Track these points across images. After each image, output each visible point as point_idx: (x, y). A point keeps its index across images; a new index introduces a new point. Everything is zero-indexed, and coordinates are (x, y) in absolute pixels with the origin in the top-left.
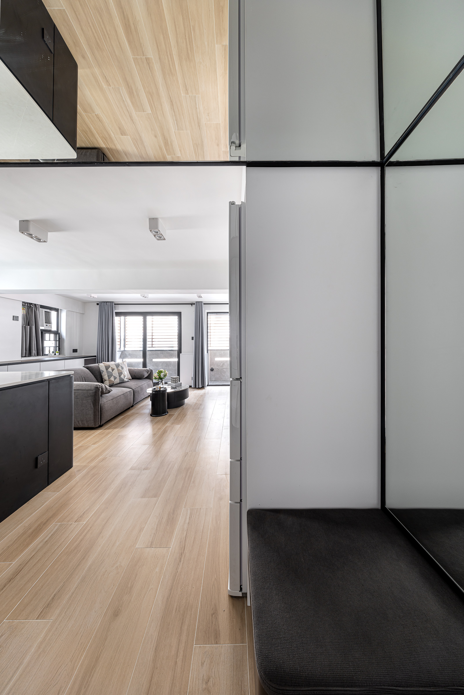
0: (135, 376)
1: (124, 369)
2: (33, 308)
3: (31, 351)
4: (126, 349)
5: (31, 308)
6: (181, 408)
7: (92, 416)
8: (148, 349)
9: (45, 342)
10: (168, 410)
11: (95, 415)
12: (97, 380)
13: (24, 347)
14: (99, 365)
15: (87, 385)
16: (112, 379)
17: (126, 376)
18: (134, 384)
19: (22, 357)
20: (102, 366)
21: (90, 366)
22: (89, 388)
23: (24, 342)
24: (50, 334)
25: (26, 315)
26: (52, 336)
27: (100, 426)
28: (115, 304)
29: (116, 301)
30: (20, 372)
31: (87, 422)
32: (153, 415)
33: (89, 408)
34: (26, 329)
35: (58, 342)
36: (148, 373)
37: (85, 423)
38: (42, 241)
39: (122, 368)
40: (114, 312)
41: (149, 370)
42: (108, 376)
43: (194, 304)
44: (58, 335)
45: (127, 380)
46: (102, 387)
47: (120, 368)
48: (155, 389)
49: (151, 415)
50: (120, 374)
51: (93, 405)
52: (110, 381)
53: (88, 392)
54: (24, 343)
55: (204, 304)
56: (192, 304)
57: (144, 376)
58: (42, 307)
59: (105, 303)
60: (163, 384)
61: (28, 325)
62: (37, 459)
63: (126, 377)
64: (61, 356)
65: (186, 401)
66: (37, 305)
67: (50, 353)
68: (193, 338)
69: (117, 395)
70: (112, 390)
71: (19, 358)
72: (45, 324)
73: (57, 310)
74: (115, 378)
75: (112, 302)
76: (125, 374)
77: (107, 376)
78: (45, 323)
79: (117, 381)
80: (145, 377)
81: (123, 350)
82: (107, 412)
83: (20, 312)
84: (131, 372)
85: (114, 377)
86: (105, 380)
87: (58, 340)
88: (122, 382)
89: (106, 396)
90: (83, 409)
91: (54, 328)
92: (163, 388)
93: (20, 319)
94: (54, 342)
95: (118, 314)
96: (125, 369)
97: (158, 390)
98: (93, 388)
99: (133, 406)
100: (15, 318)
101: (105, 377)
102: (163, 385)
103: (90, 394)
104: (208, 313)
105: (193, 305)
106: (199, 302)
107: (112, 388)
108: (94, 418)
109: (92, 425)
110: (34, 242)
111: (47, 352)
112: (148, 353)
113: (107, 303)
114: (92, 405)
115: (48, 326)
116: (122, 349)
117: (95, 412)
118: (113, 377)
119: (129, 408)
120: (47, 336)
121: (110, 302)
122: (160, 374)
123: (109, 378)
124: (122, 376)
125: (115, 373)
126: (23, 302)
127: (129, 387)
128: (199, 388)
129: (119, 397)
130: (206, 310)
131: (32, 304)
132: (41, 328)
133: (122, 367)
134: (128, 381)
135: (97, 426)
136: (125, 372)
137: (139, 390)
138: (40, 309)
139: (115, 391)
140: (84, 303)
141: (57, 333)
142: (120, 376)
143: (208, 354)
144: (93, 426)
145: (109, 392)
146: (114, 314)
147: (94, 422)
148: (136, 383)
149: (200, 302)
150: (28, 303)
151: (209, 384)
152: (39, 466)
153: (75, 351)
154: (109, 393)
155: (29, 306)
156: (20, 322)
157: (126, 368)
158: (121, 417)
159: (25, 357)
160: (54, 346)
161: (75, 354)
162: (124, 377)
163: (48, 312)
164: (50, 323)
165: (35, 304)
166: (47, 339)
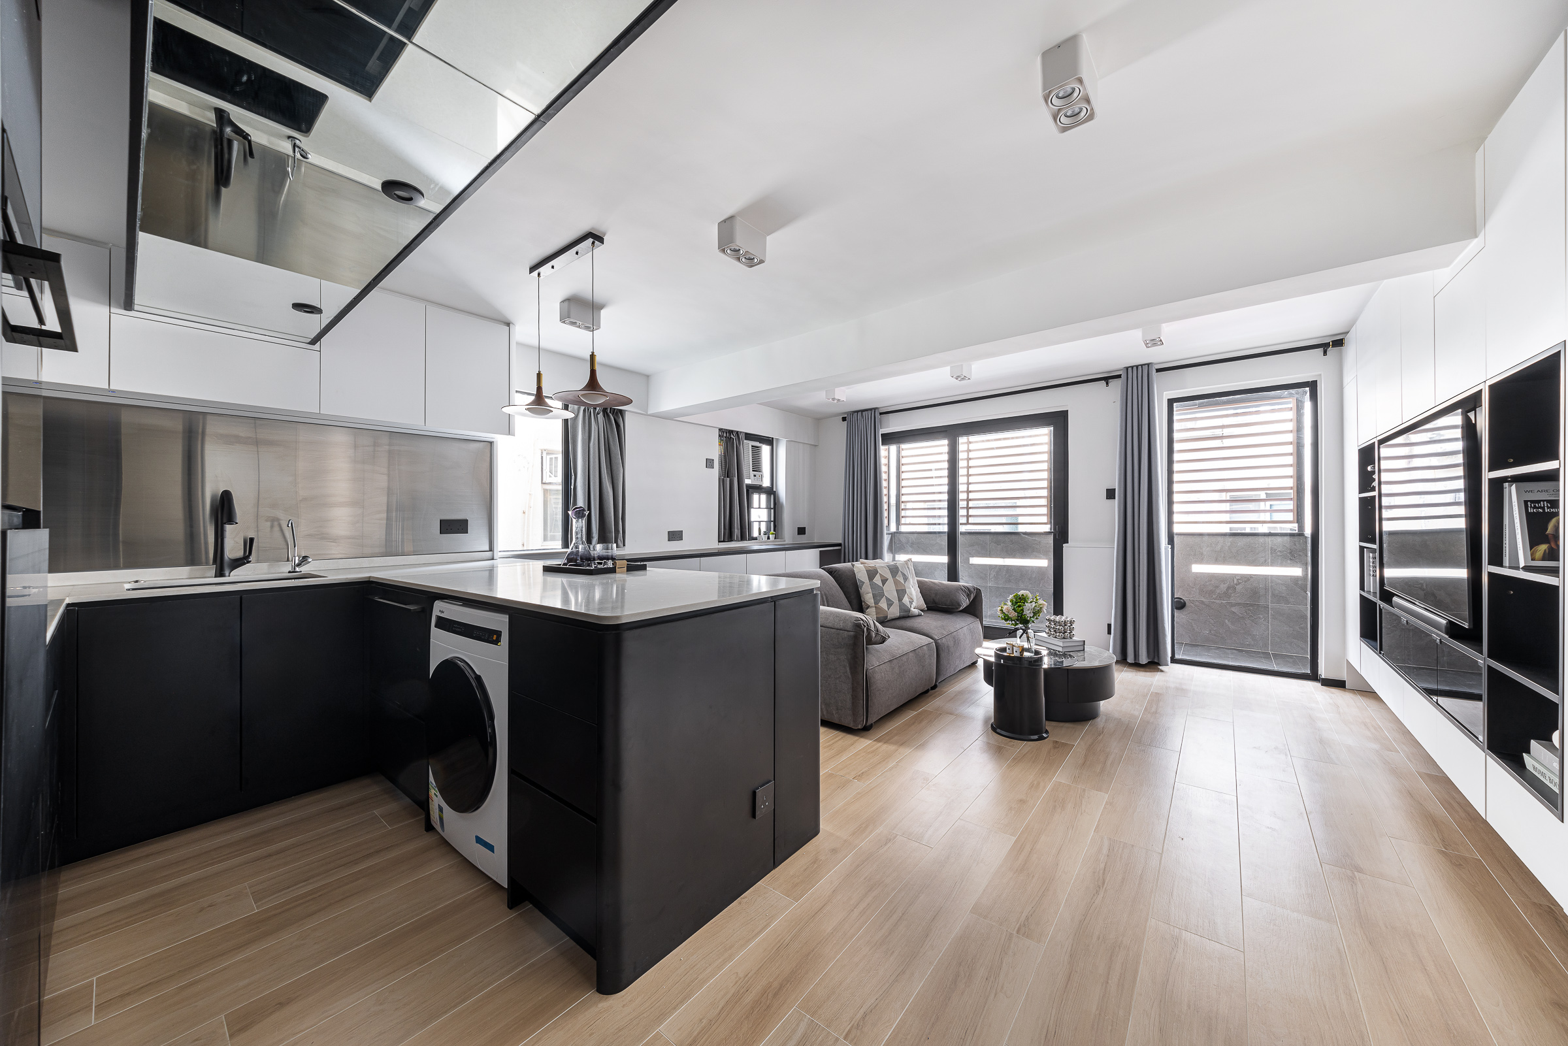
0: (934, 602)
1: (909, 580)
2: (735, 439)
3: (733, 530)
4: (903, 529)
5: (732, 439)
6: (1088, 726)
7: (848, 697)
8: (962, 529)
9: (752, 511)
10: (1048, 725)
11: (854, 698)
12: (850, 602)
13: (722, 521)
14: (853, 565)
15: (837, 616)
16: (883, 604)
17: (915, 601)
18: (935, 624)
19: (719, 542)
20: (860, 568)
21: (834, 567)
22: (841, 625)
23: (721, 511)
24: (760, 493)
25: (725, 456)
26: (764, 497)
27: (865, 730)
28: (881, 414)
29: (883, 405)
30: (716, 574)
31: (837, 710)
32: (998, 730)
33: (841, 676)
34: (725, 482)
35: (772, 511)
36: (968, 596)
37: (834, 712)
38: (756, 260)
39: (906, 579)
40: (878, 433)
41: (972, 590)
42: (874, 596)
43: (1119, 376)
44: (772, 496)
45: (916, 611)
46: (867, 625)
47: (900, 578)
48: (1004, 650)
49: (994, 729)
50: (901, 593)
51: (851, 669)
52: (878, 609)
53: (838, 634)
54: (721, 514)
55: (1158, 370)
56: (1106, 380)
57: (960, 606)
58: (749, 437)
59: (860, 414)
60: (1028, 638)
61: (728, 476)
62: (754, 793)
63: (914, 604)
64: (779, 542)
65: (1104, 705)
66: (741, 432)
67: (760, 534)
68: (1110, 494)
69: (900, 652)
70: (889, 637)
71: (713, 544)
72: (752, 473)
73: (769, 441)
74: (890, 603)
75: (875, 409)
76: (911, 594)
77: (871, 595)
78: (753, 471)
79: (894, 612)
80: (961, 608)
81: (895, 530)
82: (880, 694)
83: (715, 451)
84: (925, 590)
85: (888, 600)
86: (868, 607)
87: (772, 507)
88: (906, 615)
89: (877, 651)
90: (829, 676)
91: (766, 483)
92: (1028, 650)
93: (716, 464)
94: (765, 511)
95: (889, 439)
96: (911, 580)
97: (1015, 654)
98: (849, 626)
99: (934, 687)
100: (709, 463)
101: (868, 598)
102: (1028, 640)
103: (842, 639)
104: (1171, 402)
105: (1112, 383)
106: (1137, 366)
107: (889, 631)
108: (853, 703)
109: (848, 721)
110: (741, 268)
111: (755, 534)
112: (961, 540)
113: (864, 413)
114: (848, 669)
115: (758, 477)
116: (893, 528)
117: (854, 689)
118: (884, 599)
119: (927, 692)
120: (755, 497)
121: (871, 409)
122: (1019, 606)
123: (876, 602)
124: (906, 600)
125: (890, 590)
126: (720, 430)
127: (925, 631)
128: (1137, 665)
129: (904, 659)
130: (1164, 390)
131: (733, 431)
132: (747, 481)
133: (904, 575)
134: (920, 615)
135: (860, 727)
136: (913, 589)
137: (951, 644)
138: (745, 441)
139: (898, 641)
140: (817, 420)
141: (771, 492)
142: (900, 599)
143: (1173, 549)
144: (851, 725)
145: (883, 640)
146: (879, 440)
147: (854, 714)
148: (939, 623)
149: (1142, 365)
150: (727, 431)
151: (1177, 657)
152: (758, 813)
153: (801, 531)
154: (884, 642)
155: (728, 437)
156: (715, 472)
157: (913, 579)
158: (910, 714)
159: (724, 541)
160: (766, 519)
161: (803, 539)
162: (911, 603)
163: (758, 447)
164: (760, 471)
165: (737, 432)
166: (755, 504)
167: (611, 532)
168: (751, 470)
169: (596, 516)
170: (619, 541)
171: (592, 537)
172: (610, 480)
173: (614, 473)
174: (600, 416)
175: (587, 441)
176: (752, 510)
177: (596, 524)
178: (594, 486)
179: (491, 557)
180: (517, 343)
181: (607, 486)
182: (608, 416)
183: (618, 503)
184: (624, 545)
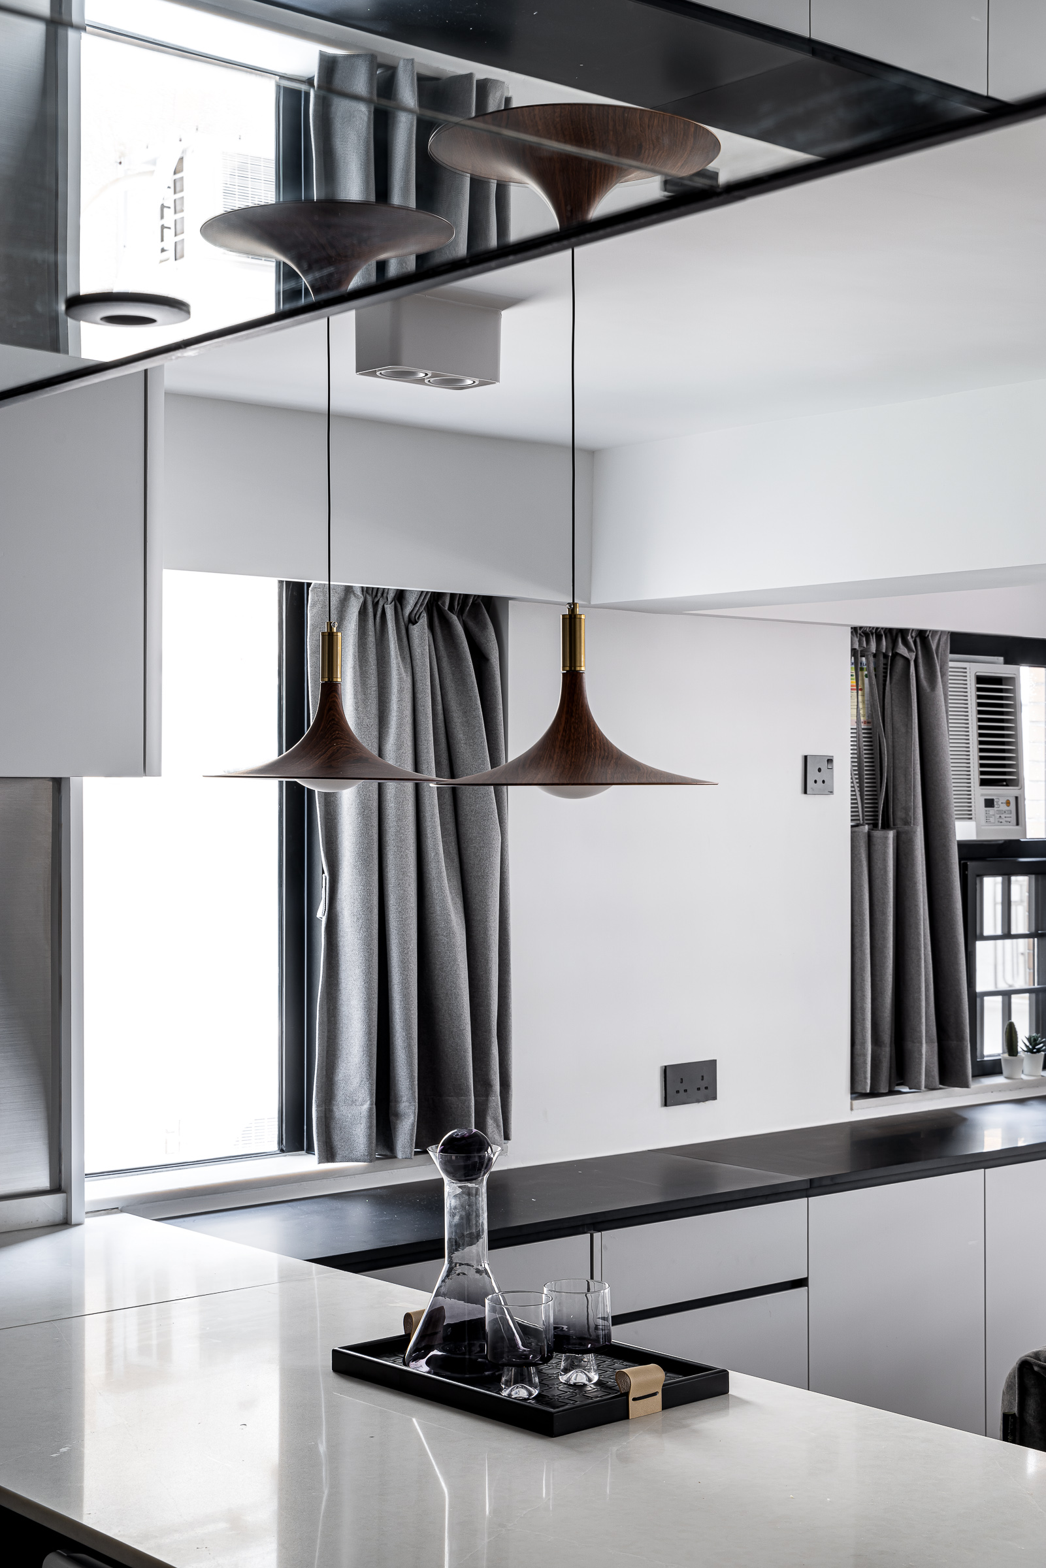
2: (912, 664)
3: (909, 1045)
5: (900, 663)
9: (981, 951)
13: (863, 1009)
19: (854, 1093)
23: (863, 969)
24: (1007, 873)
25: (874, 737)
34: (878, 847)
54: (863, 980)
58: (965, 644)
61: (886, 826)
66: (934, 632)
67: (1009, 1042)
71: (838, 1106)
72: (980, 793)
78: (983, 783)
91: (1034, 818)
93: (843, 776)
100: (815, 775)
115: (1000, 805)
126: (855, 630)
131: (903, 632)
132: (964, 831)
138: (953, 664)
150: (878, 633)
155: (885, 656)
156: (840, 806)
159: (874, 1094)
163: (998, 680)
164: (1008, 783)
165: (922, 634)
166: (991, 922)
167: (461, 1091)
168: (975, 777)
169: (407, 1028)
170: (490, 1122)
171: (397, 1115)
172: (457, 882)
173: (470, 851)
174: (420, 632)
175: (375, 733)
176: (980, 946)
177: (410, 1064)
178: (402, 911)
179: (59, 1216)
180: (167, 394)
181: (445, 908)
182: (447, 625)
183: (487, 972)
184: (507, 1137)
